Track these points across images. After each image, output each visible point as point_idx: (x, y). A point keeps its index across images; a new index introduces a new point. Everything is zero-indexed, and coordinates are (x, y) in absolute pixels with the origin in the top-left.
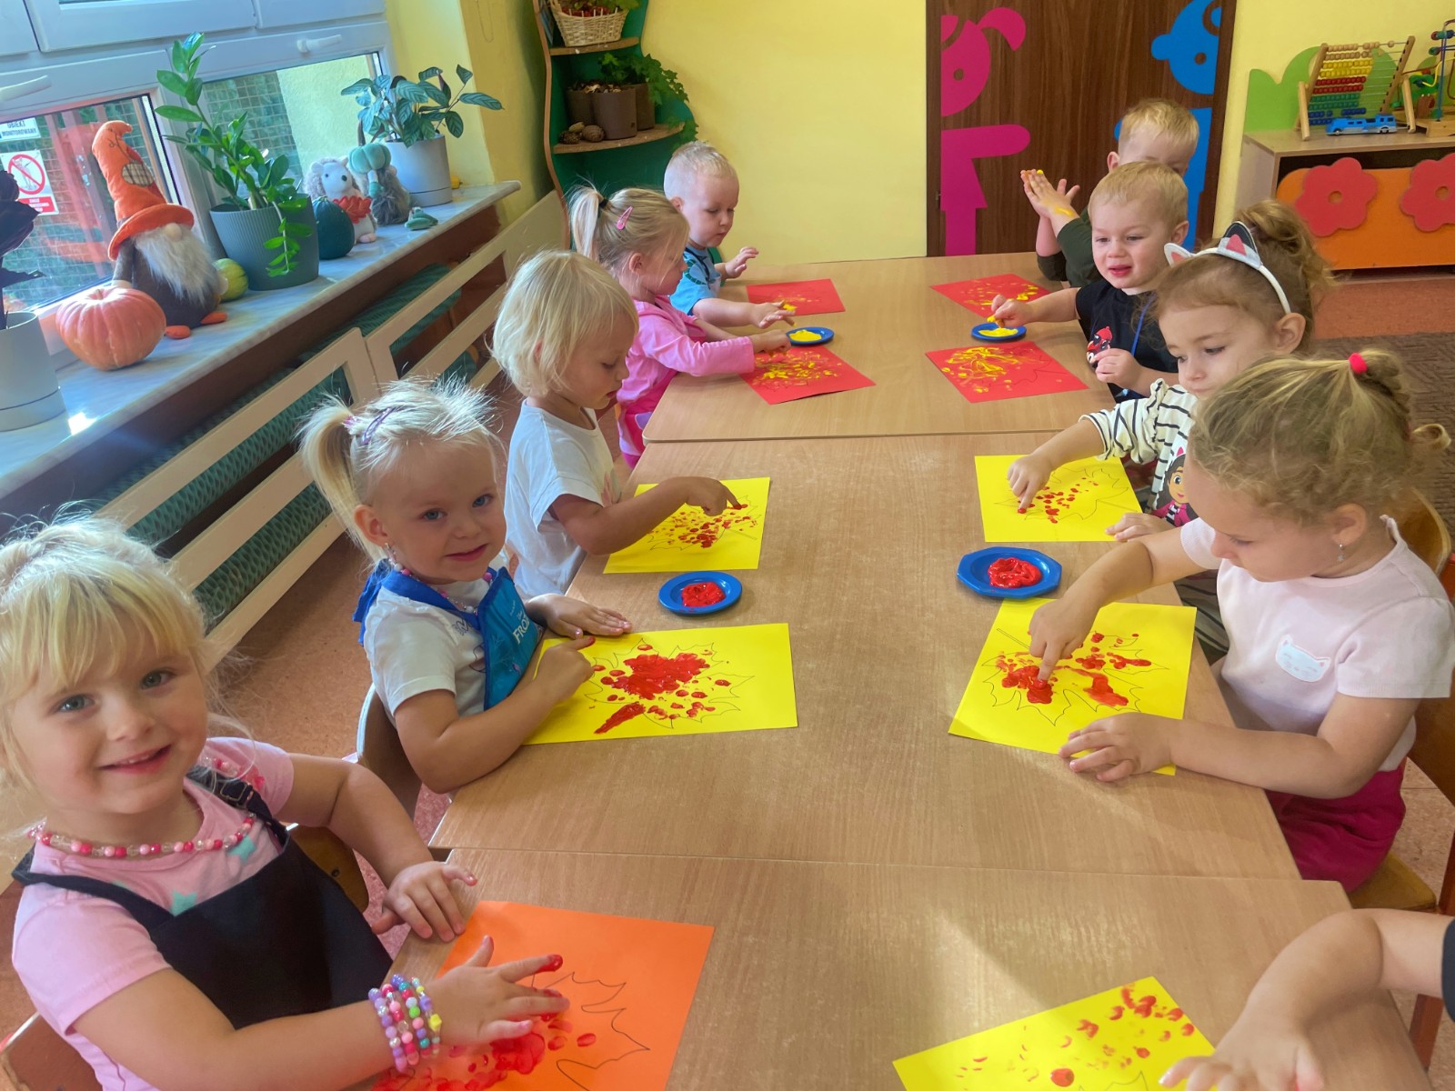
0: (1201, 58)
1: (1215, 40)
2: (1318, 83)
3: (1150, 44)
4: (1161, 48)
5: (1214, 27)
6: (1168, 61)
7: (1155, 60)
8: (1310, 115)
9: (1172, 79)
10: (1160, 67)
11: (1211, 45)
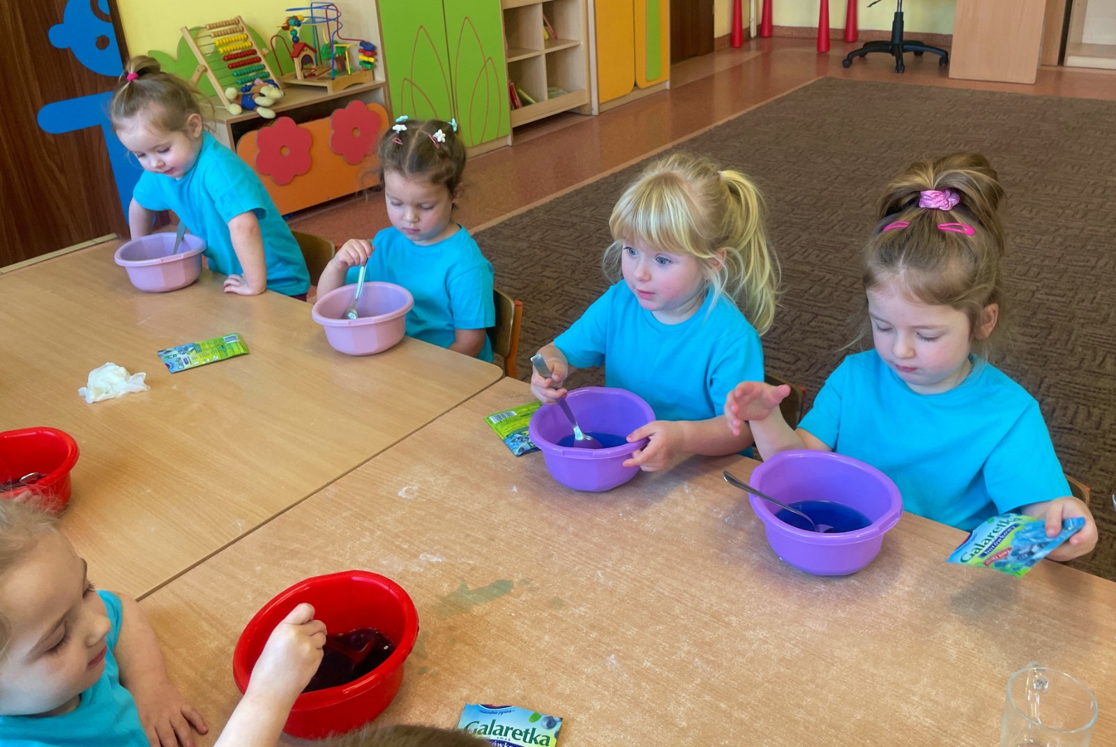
0: (103, 43)
1: (110, 25)
3: (47, 35)
4: (58, 36)
5: (106, 15)
6: (70, 48)
7: (57, 49)
9: (80, 67)
10: (63, 57)
11: (108, 30)
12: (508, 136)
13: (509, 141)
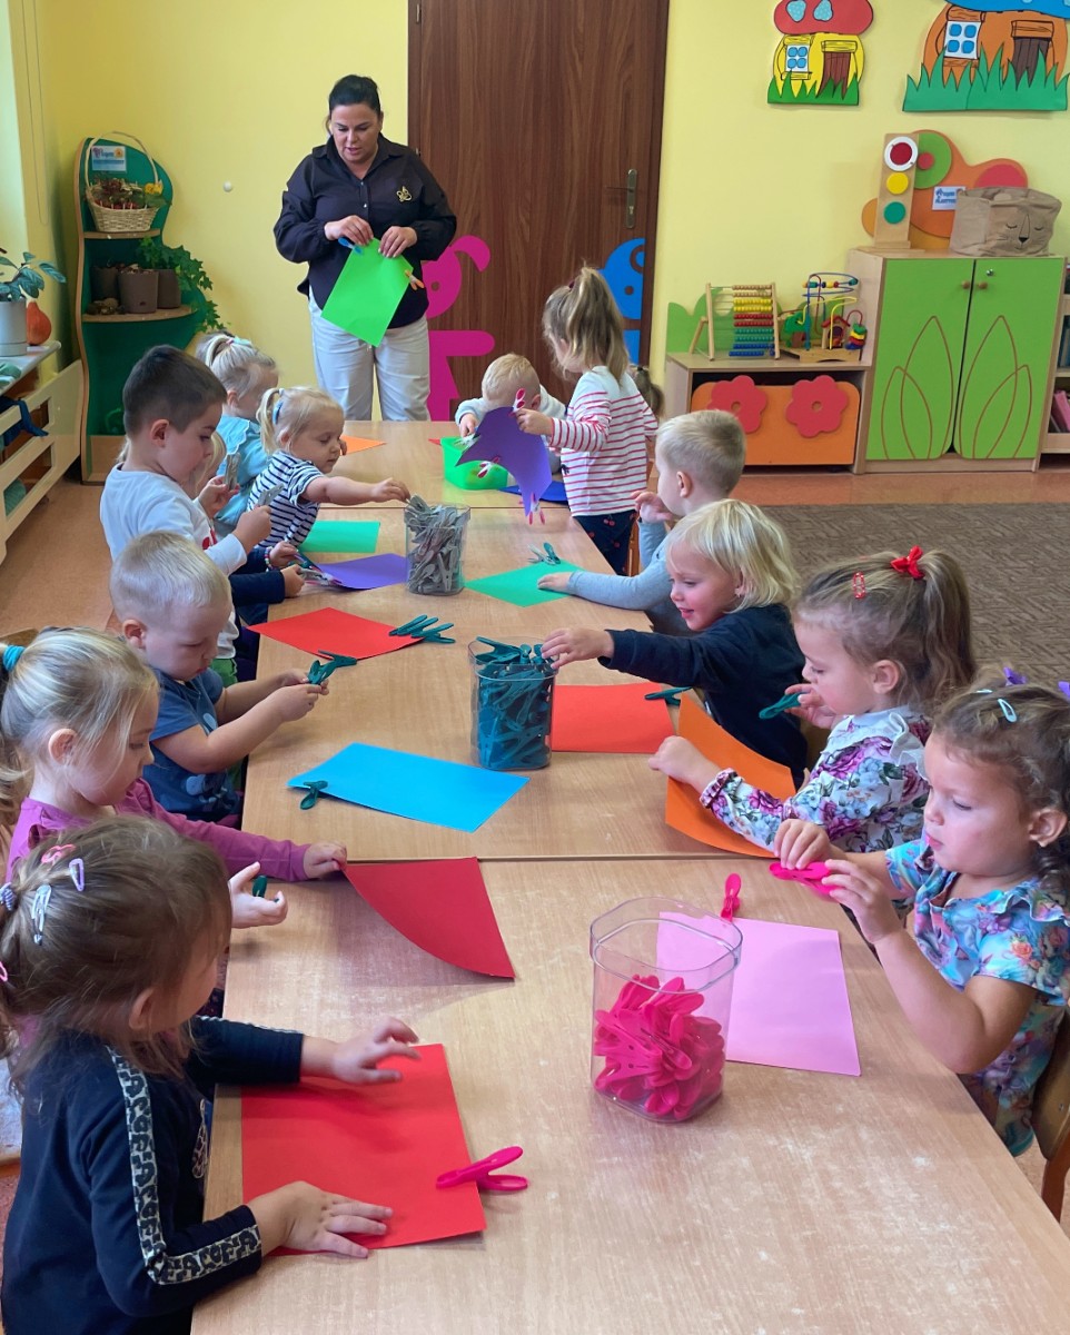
0: (630, 290)
1: (640, 276)
5: (640, 267)
11: (636, 280)
12: (1032, 459)
13: (1034, 466)
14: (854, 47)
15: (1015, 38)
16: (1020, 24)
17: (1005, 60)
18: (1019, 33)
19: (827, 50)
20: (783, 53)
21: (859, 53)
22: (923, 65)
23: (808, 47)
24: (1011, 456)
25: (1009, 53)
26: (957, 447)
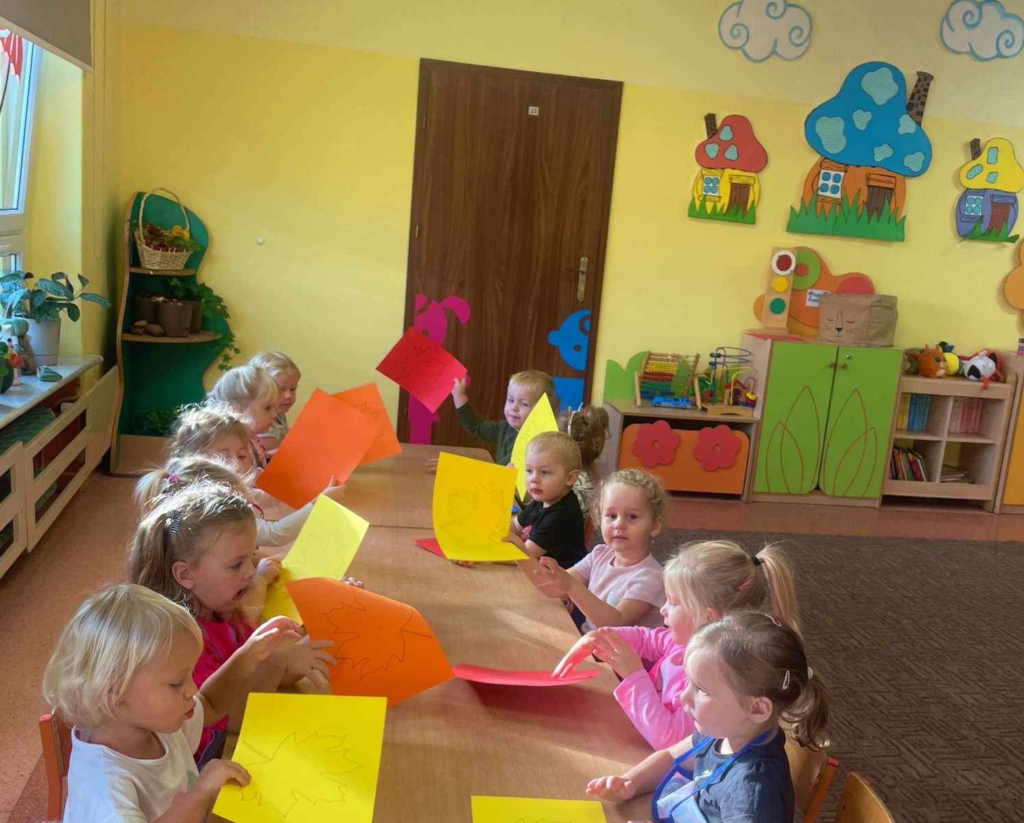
0: (578, 348)
1: (586, 338)
2: (646, 373)
3: (548, 335)
4: (554, 338)
5: (586, 330)
6: (558, 347)
7: (550, 345)
8: (641, 392)
9: (560, 358)
10: (552, 351)
11: (584, 341)
12: (876, 499)
13: (877, 504)
14: (753, 182)
15: (869, 186)
16: (872, 176)
17: (860, 202)
18: (872, 183)
19: (733, 181)
20: (701, 181)
21: (756, 186)
22: (802, 199)
23: (719, 178)
24: (860, 496)
25: (864, 196)
26: (821, 487)
